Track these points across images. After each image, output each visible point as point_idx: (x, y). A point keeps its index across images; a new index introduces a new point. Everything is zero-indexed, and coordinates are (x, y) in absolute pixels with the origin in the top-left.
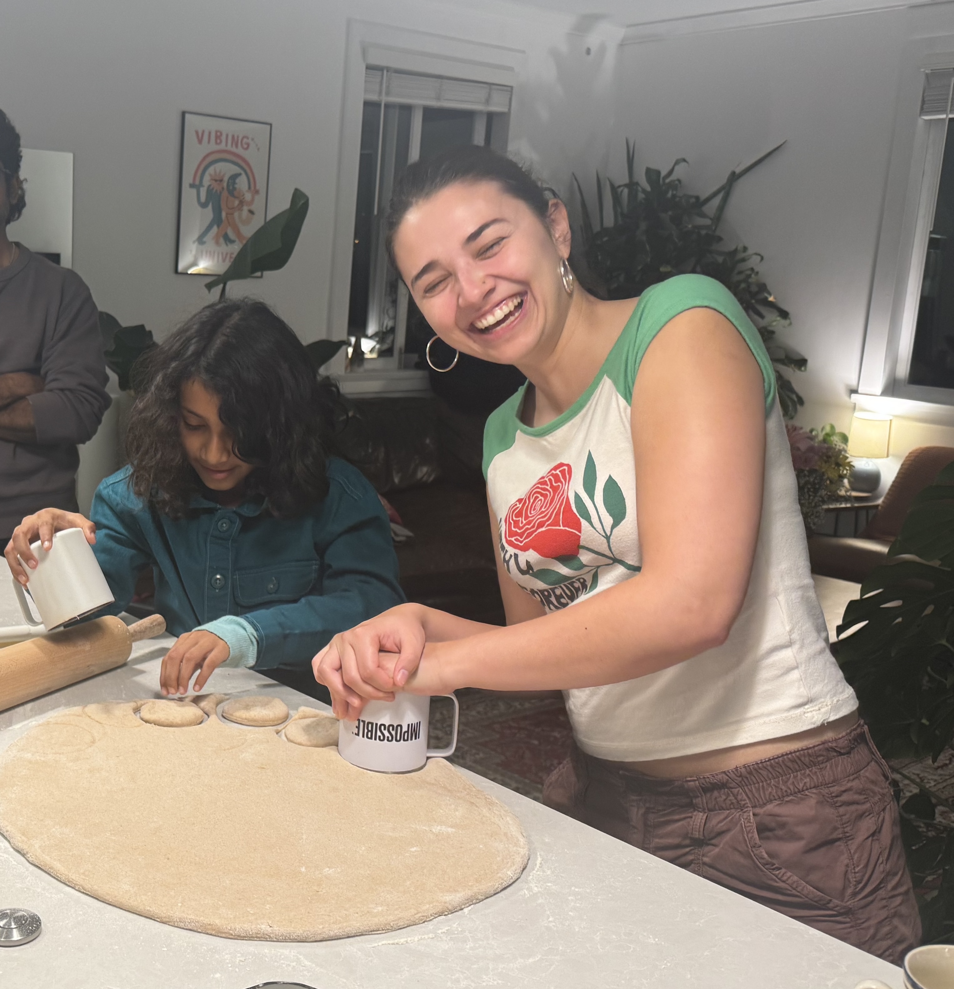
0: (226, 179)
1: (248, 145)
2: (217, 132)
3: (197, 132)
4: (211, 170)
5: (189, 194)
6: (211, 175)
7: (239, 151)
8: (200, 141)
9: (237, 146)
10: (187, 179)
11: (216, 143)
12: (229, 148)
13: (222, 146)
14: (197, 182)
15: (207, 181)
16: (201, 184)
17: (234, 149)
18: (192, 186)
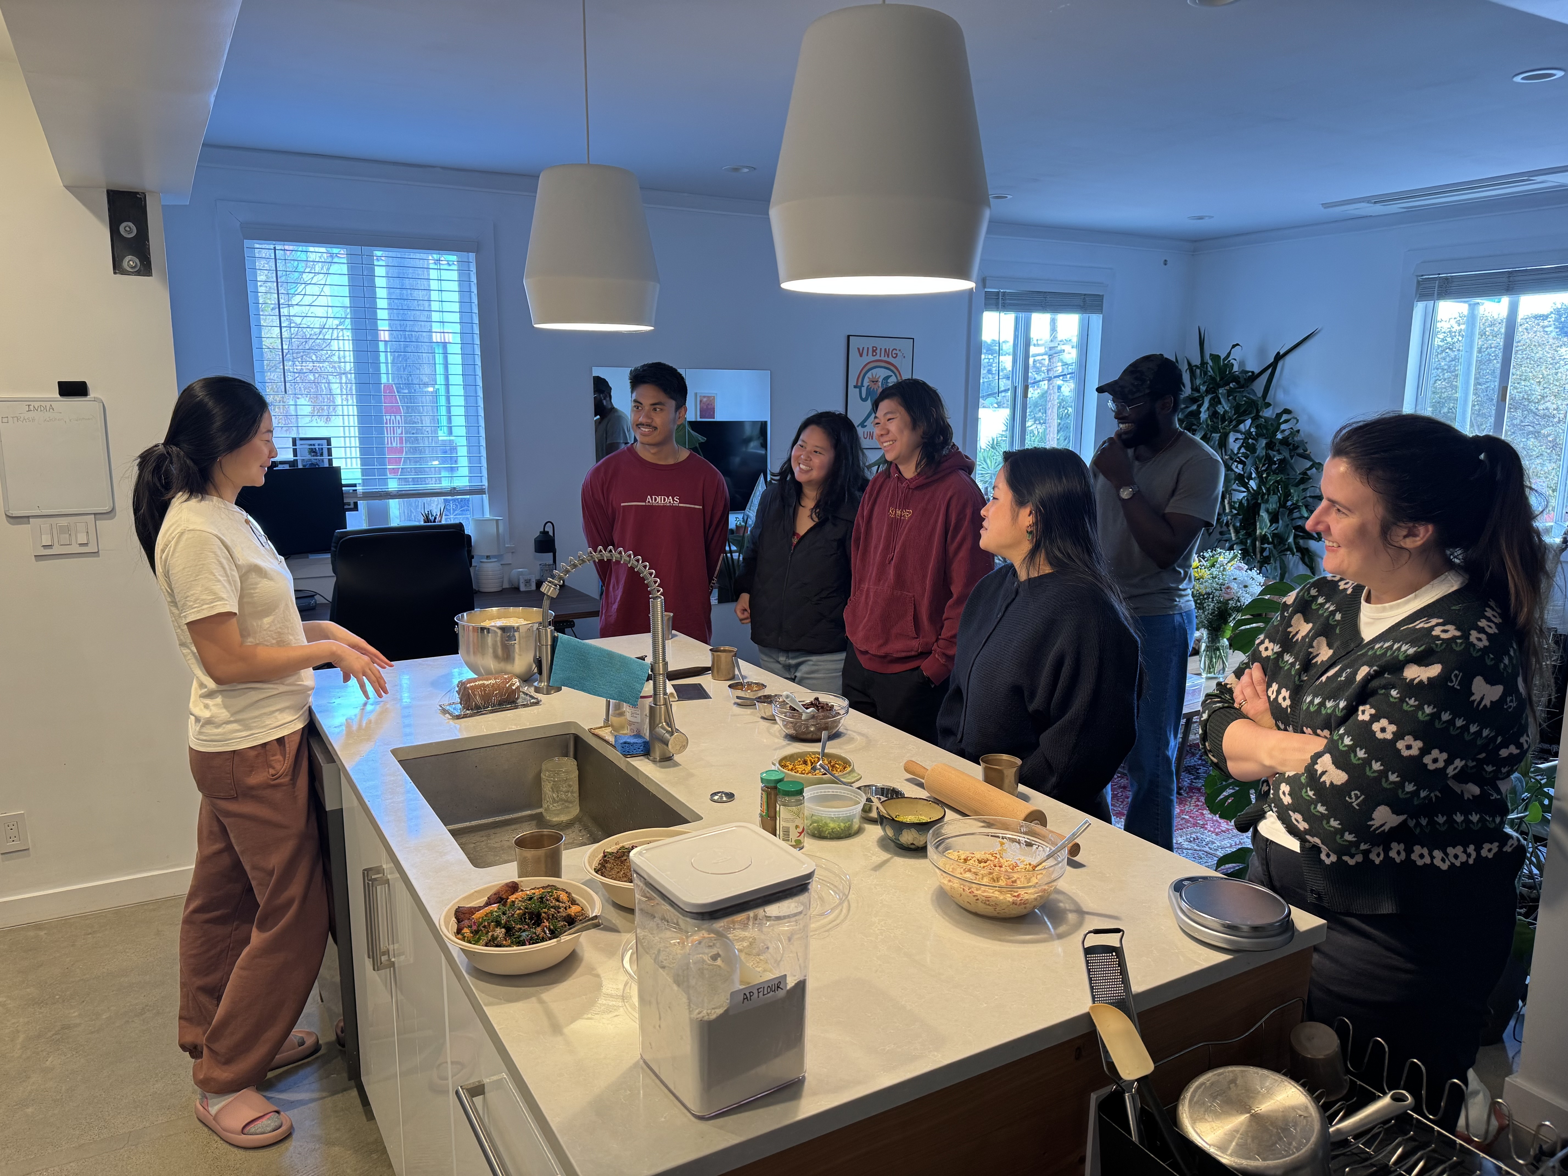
0: (880, 380)
1: (897, 354)
2: (873, 347)
3: (859, 349)
4: (869, 375)
5: (853, 393)
6: (869, 378)
7: (891, 359)
8: (861, 355)
9: (888, 357)
10: (852, 382)
11: (873, 355)
12: (883, 358)
13: (877, 357)
14: (859, 384)
15: (866, 383)
16: (862, 385)
17: (886, 359)
18: (855, 387)
